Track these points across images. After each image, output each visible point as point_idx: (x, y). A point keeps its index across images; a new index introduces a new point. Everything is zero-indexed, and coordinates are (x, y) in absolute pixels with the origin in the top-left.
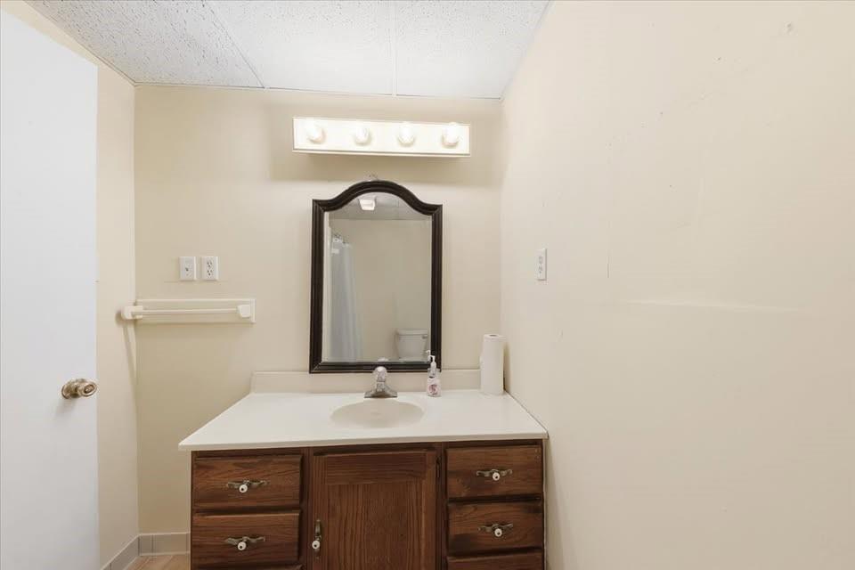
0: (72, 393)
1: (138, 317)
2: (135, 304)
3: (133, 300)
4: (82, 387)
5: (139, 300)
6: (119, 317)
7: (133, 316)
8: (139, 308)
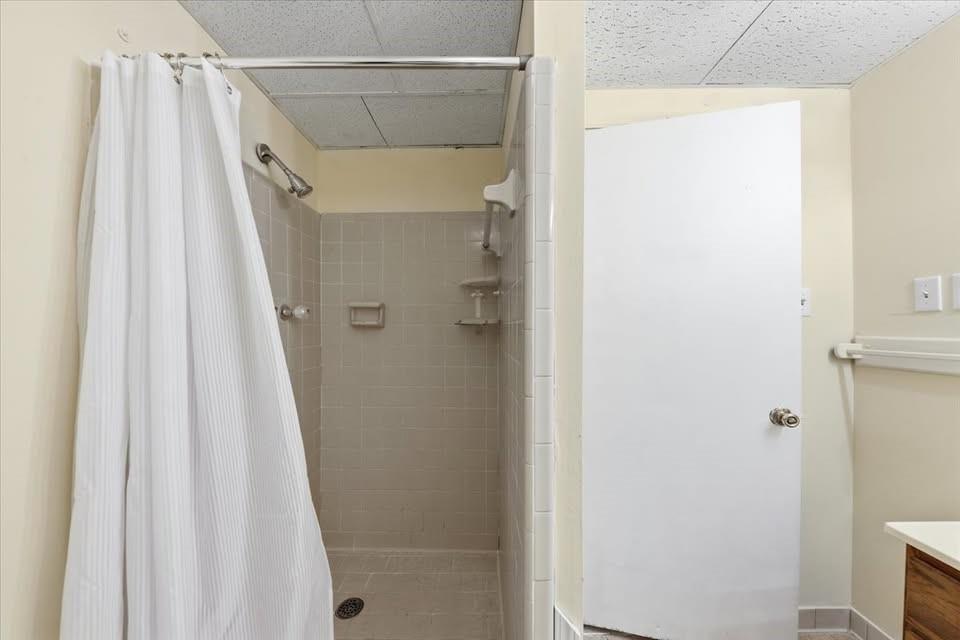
0: (777, 419)
1: (855, 356)
2: (853, 342)
3: (851, 337)
4: (786, 416)
5: (857, 337)
6: (833, 354)
7: (849, 354)
8: (858, 347)
